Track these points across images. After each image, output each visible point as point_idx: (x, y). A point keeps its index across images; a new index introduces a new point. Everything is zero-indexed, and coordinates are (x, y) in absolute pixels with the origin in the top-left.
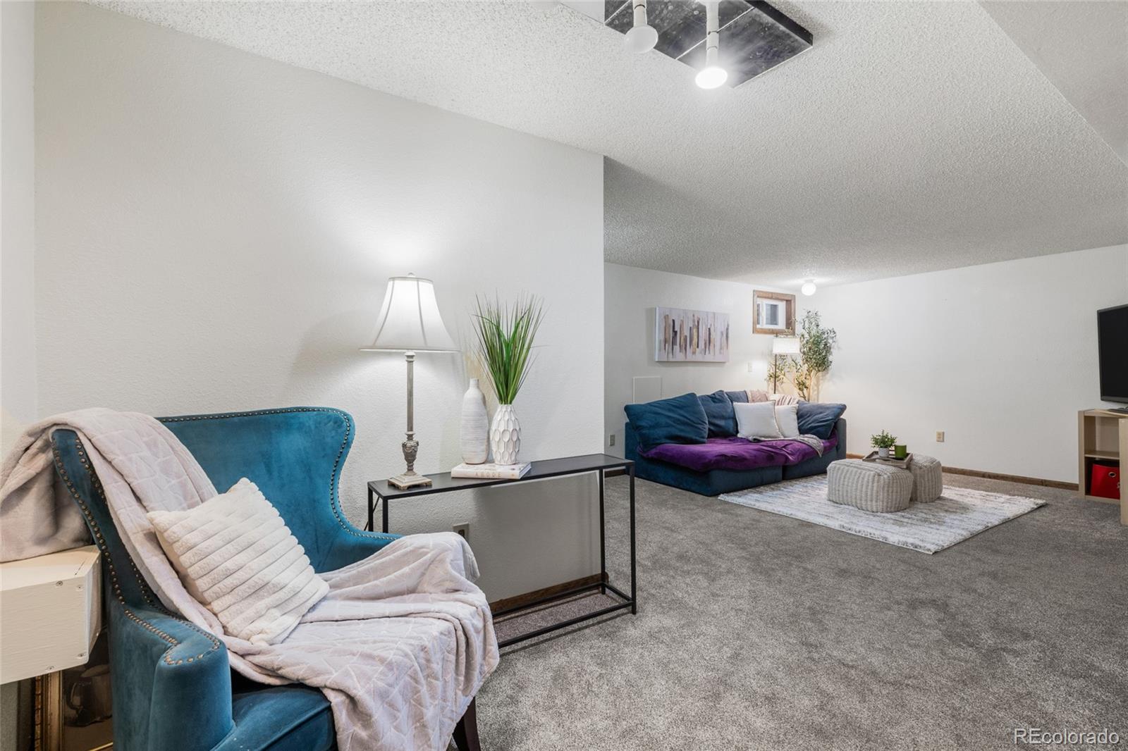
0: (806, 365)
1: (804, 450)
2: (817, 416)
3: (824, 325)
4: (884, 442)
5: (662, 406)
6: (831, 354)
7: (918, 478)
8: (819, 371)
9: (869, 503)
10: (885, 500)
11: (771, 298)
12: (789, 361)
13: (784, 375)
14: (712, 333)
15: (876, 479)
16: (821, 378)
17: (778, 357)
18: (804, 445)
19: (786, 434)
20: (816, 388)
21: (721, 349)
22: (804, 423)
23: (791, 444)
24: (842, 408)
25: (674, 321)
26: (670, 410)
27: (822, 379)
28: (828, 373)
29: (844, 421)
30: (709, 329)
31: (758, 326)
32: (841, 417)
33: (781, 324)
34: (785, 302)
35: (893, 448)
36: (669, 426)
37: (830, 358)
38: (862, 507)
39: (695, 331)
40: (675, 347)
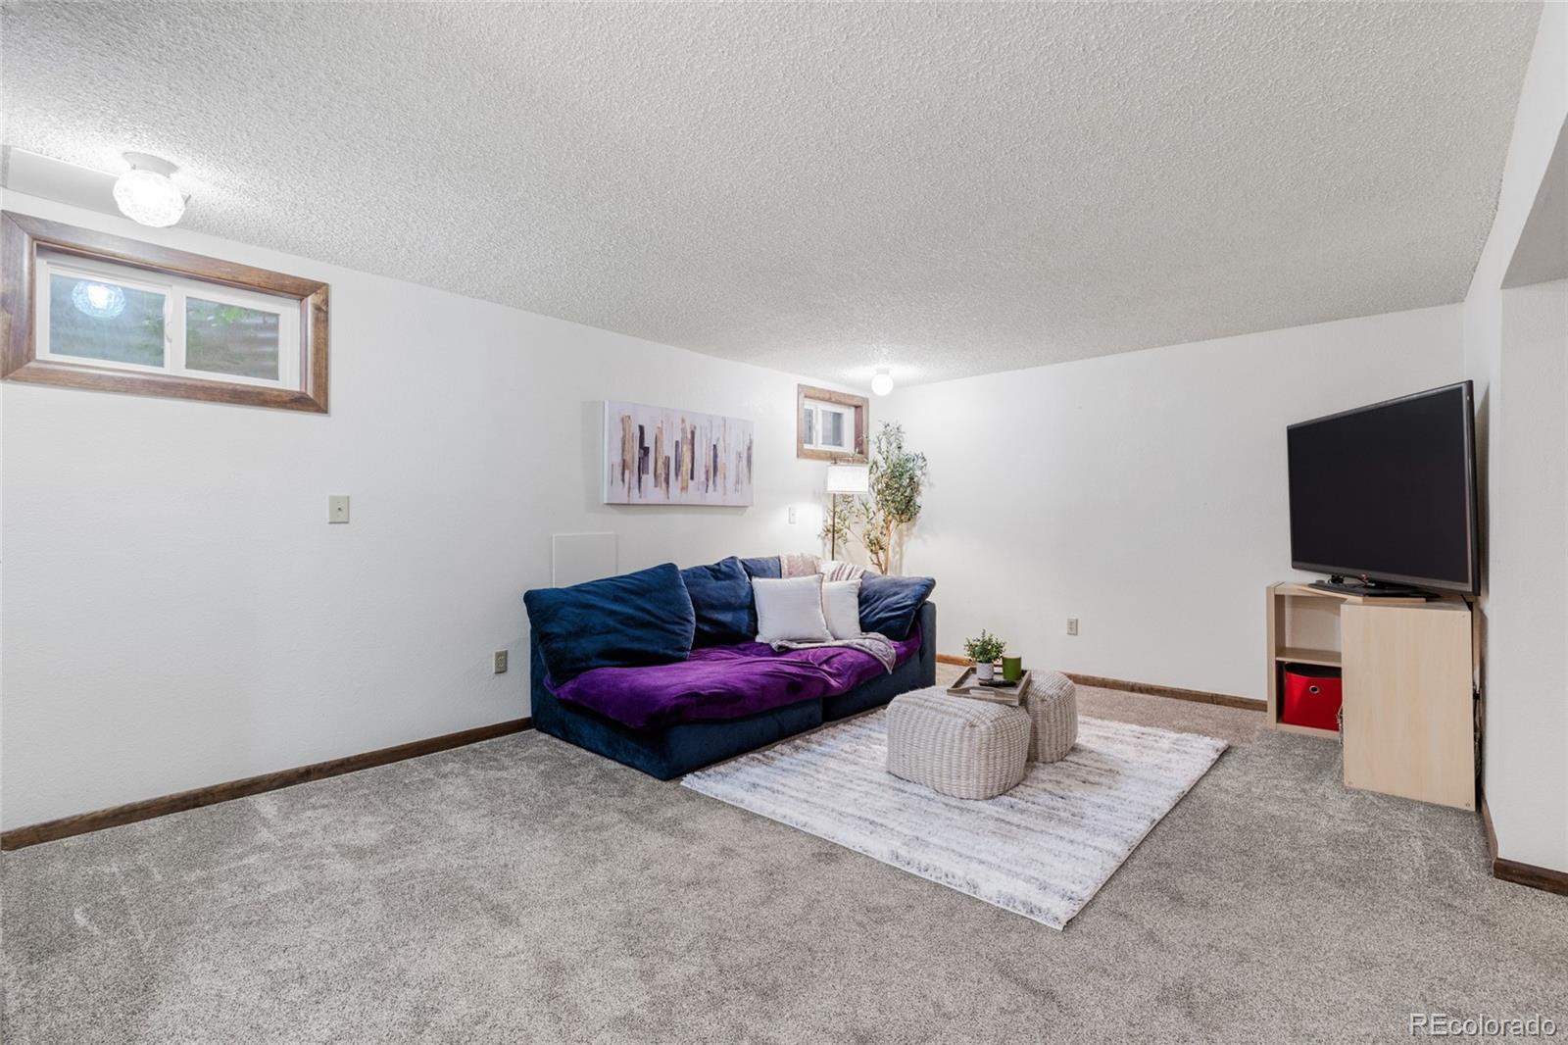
0: (882, 512)
1: (861, 664)
2: (889, 600)
3: (909, 449)
4: (986, 651)
5: (600, 591)
6: (919, 494)
7: (1039, 718)
8: (902, 521)
9: (954, 781)
10: (983, 775)
11: (829, 400)
12: (857, 504)
13: (849, 528)
14: (719, 454)
15: (967, 734)
16: (905, 533)
17: (839, 500)
18: (862, 655)
19: (839, 633)
20: (898, 549)
21: (737, 482)
22: (871, 612)
23: (840, 654)
24: (929, 585)
25: (641, 428)
26: (617, 599)
27: (907, 536)
28: (915, 525)
29: (933, 605)
30: (715, 446)
31: (806, 446)
32: (928, 599)
33: (848, 446)
34: (853, 409)
35: (1000, 662)
36: (610, 631)
37: (919, 500)
38: (942, 789)
39: (686, 450)
40: (644, 477)
